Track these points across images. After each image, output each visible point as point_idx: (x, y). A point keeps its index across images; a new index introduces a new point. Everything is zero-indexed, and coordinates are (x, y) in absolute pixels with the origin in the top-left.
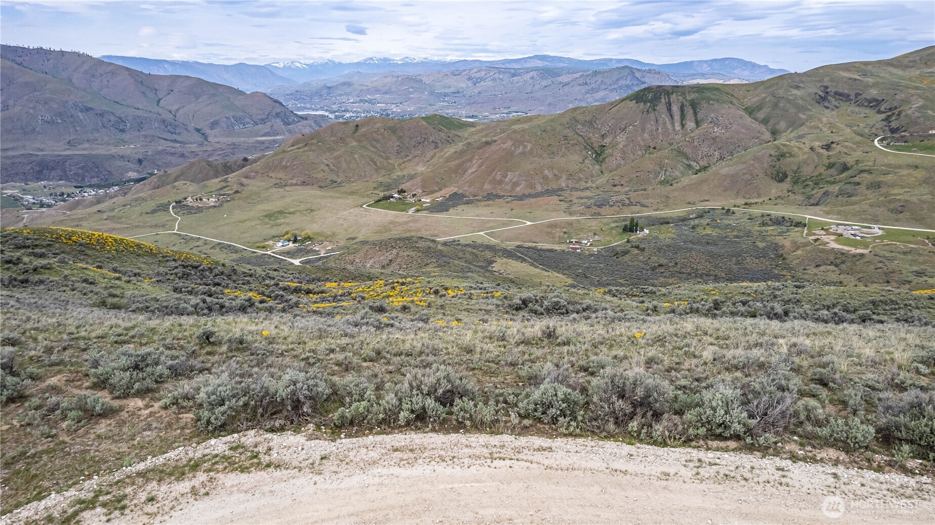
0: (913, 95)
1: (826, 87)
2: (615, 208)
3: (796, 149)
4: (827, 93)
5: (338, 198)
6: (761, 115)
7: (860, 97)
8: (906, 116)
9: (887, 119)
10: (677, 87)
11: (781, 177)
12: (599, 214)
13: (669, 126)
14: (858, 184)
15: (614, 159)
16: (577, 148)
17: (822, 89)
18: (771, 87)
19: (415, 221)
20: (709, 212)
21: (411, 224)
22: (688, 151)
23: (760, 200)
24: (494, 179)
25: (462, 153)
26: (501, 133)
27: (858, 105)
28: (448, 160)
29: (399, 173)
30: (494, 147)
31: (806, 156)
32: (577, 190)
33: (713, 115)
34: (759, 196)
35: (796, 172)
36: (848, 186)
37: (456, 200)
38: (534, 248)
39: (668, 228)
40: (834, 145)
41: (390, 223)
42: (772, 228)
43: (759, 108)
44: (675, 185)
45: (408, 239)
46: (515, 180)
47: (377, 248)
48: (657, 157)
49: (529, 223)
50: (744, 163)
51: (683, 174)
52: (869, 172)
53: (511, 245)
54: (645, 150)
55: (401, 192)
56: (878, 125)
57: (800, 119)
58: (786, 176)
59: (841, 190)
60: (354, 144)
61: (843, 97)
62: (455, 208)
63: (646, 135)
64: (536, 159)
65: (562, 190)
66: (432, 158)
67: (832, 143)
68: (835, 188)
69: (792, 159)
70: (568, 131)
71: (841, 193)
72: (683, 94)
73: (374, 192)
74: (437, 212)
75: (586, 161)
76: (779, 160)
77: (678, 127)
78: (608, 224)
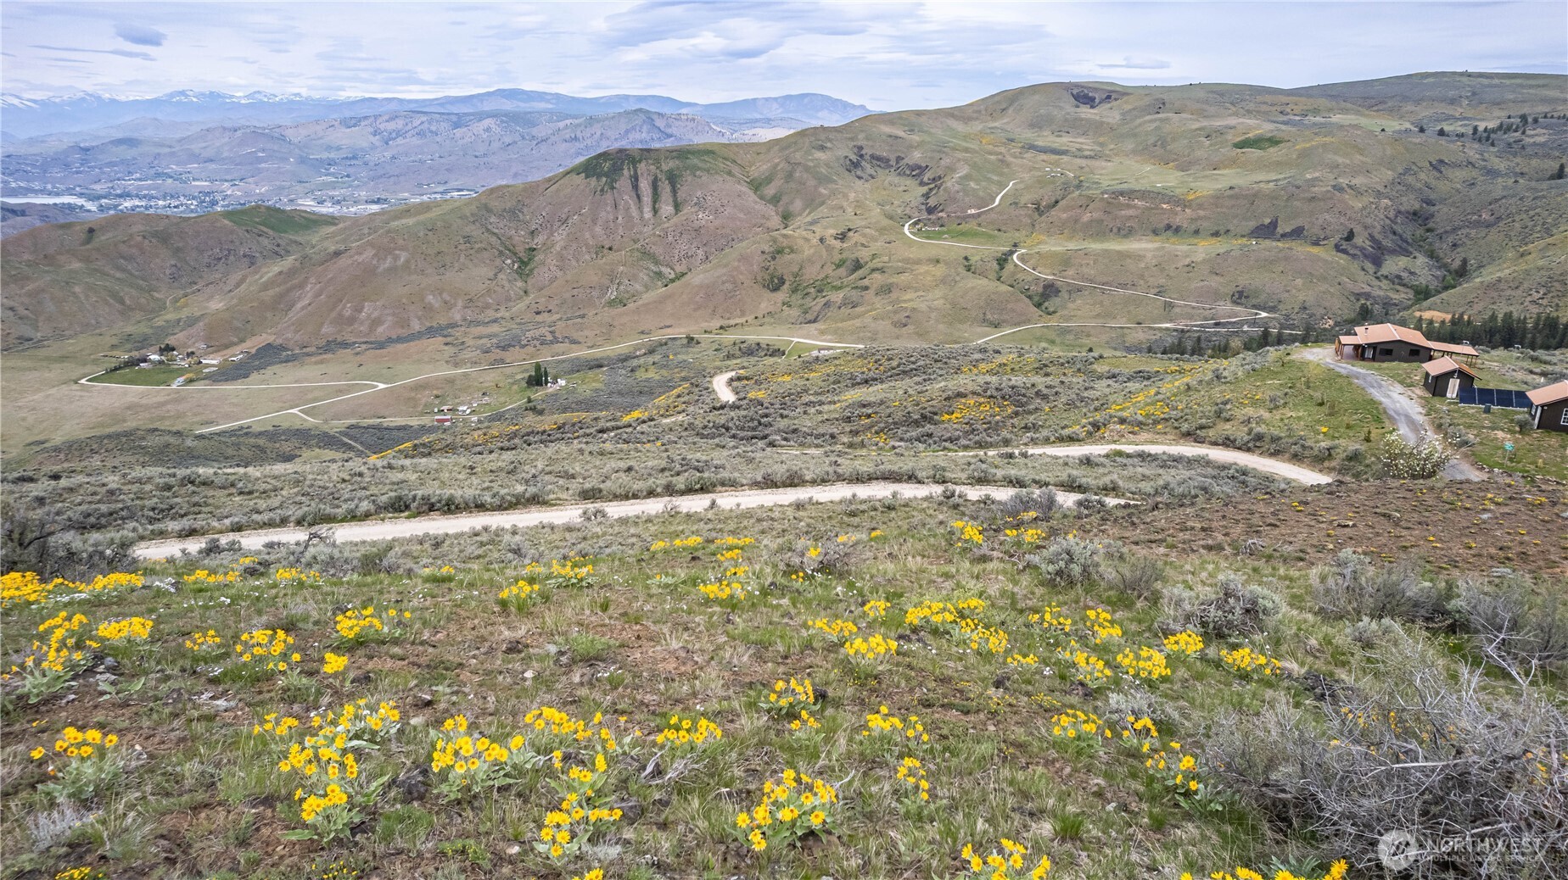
0: (959, 160)
1: (861, 148)
2: (530, 349)
3: (800, 242)
4: (861, 156)
5: (30, 369)
6: (770, 191)
7: (902, 163)
8: (945, 190)
9: (926, 196)
10: (648, 150)
11: (776, 284)
12: (502, 361)
13: (634, 212)
14: (866, 288)
15: (546, 269)
16: (486, 255)
17: (856, 150)
18: (788, 147)
19: (177, 401)
20: (666, 344)
21: (169, 407)
22: (657, 250)
23: (742, 320)
24: (340, 315)
25: (292, 272)
26: (370, 234)
27: (899, 174)
28: (266, 287)
29: (171, 316)
30: (343, 261)
31: (812, 251)
32: (478, 323)
33: (699, 194)
34: (743, 314)
35: (796, 275)
36: (854, 292)
37: (269, 355)
38: (378, 428)
39: (597, 375)
40: (851, 234)
41: (128, 408)
42: (738, 361)
43: (769, 180)
44: (631, 306)
45: (127, 434)
46: (376, 314)
47: (62, 456)
48: (605, 264)
49: (382, 386)
50: (726, 266)
51: (647, 288)
52: (882, 270)
53: (337, 426)
54: (597, 253)
55: (169, 349)
56: (913, 204)
57: (821, 195)
58: (782, 282)
59: (845, 298)
60: (76, 265)
61: (880, 161)
62: (262, 371)
63: (598, 229)
64: (414, 277)
65: (453, 325)
66: (238, 285)
67: (849, 230)
68: (837, 297)
69: (792, 256)
70: (473, 227)
71: (844, 304)
72: (657, 161)
73: (110, 353)
74: (227, 380)
75: (501, 276)
76: (774, 258)
77: (648, 214)
78: (512, 376)
